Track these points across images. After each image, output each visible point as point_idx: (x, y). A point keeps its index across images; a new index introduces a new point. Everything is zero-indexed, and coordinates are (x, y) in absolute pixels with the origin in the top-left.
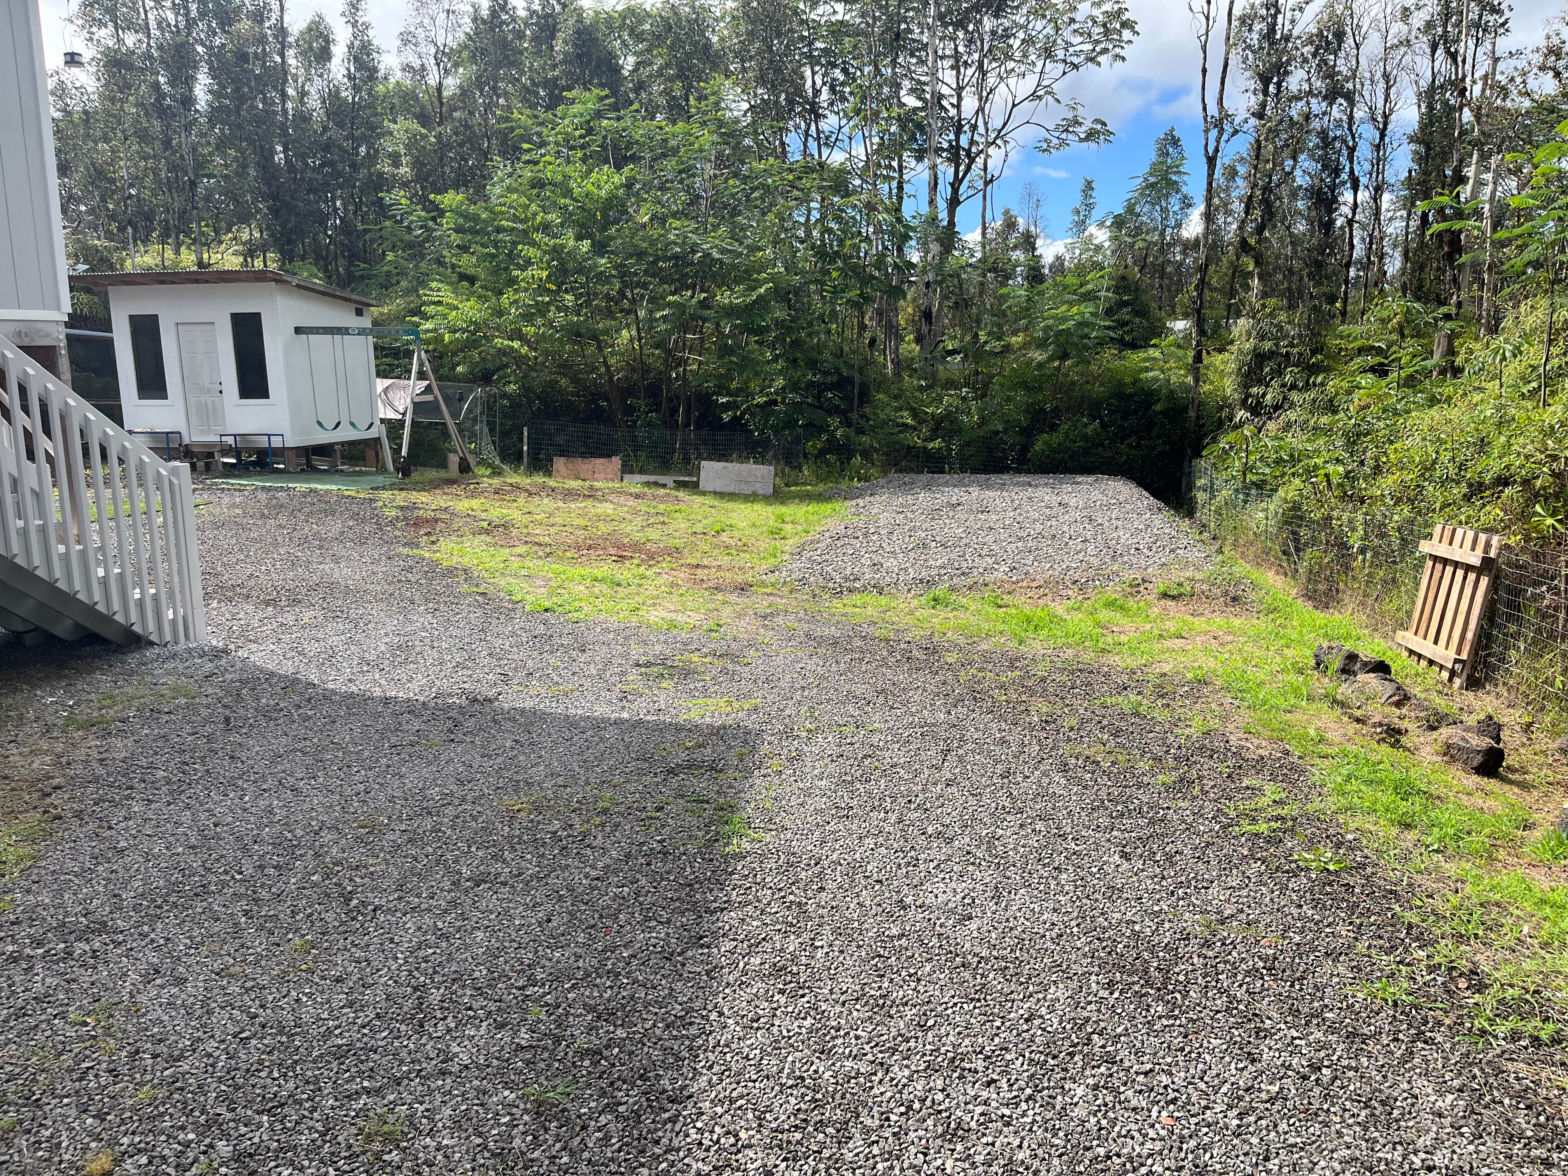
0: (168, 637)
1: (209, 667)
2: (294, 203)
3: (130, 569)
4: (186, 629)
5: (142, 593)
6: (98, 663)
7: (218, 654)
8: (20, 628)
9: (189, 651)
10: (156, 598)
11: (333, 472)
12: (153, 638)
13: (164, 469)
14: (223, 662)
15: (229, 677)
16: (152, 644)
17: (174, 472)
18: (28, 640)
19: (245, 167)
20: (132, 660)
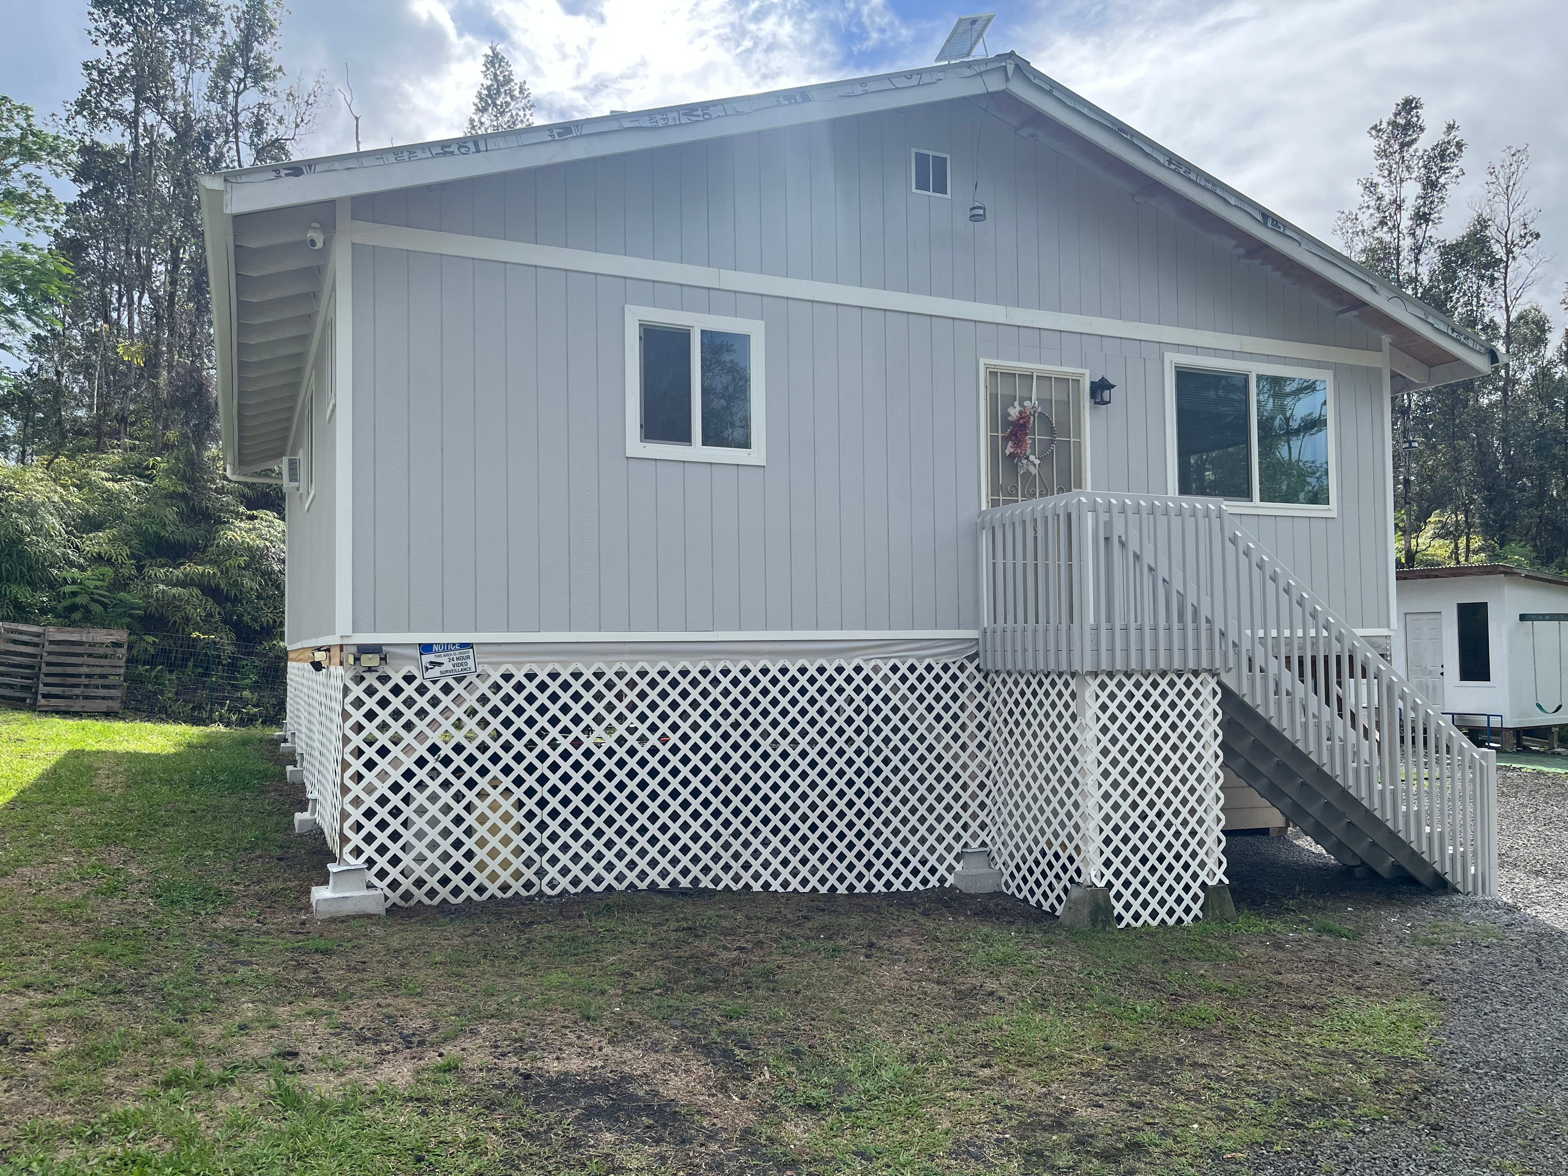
0: (1470, 889)
1: (1506, 918)
2: (1510, 491)
3: (1447, 830)
4: (1483, 884)
5: (1455, 850)
6: (1415, 899)
7: (1511, 909)
8: (1351, 862)
9: (1487, 902)
10: (1464, 855)
11: (1549, 755)
12: (1459, 887)
13: (1477, 753)
14: (1517, 916)
15: (1526, 929)
16: (1458, 891)
17: (1484, 756)
18: (1357, 872)
19: (1457, 460)
20: (1444, 901)
